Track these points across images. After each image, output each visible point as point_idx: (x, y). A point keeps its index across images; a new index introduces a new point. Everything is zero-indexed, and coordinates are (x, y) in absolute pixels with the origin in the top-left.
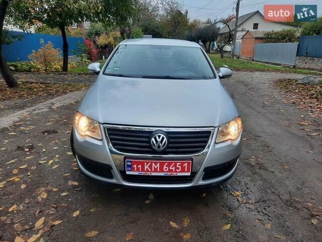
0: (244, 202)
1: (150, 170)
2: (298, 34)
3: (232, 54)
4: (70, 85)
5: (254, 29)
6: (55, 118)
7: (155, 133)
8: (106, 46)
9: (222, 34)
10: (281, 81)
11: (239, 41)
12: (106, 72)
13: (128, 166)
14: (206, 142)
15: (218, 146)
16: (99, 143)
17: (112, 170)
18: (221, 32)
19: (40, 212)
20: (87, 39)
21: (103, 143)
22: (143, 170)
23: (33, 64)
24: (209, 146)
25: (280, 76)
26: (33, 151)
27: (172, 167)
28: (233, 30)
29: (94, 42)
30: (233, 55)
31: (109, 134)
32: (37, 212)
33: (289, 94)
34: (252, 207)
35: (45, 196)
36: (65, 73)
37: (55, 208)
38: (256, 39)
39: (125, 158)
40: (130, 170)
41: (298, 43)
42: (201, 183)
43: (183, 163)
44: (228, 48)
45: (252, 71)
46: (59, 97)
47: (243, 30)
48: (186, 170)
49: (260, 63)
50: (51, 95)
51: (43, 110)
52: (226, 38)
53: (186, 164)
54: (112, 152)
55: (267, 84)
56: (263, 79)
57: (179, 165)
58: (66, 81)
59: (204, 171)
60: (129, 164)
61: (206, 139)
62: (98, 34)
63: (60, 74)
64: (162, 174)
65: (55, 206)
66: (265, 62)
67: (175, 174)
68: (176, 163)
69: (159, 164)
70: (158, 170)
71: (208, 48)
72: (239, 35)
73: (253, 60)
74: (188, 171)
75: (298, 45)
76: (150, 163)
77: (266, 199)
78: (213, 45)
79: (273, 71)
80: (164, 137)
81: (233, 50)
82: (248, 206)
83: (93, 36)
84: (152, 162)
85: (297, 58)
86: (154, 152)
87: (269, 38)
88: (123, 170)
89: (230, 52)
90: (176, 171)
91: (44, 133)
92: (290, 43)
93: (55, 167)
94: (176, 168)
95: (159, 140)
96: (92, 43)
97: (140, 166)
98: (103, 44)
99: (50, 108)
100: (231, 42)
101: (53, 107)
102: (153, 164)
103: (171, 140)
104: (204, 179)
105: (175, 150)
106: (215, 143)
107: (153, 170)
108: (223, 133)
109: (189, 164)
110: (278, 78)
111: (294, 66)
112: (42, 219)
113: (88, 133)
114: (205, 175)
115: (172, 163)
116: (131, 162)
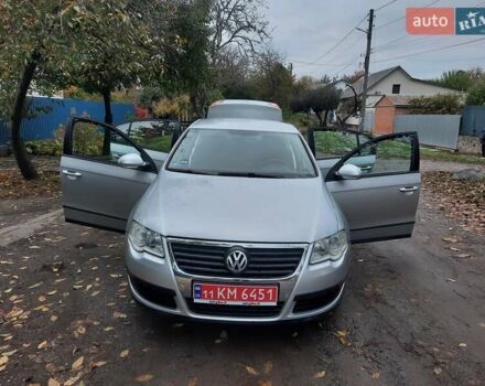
1: (224, 298)
2: (461, 102)
5: (393, 92)
9: (345, 99)
11: (369, 111)
12: (170, 167)
13: (197, 292)
14: (298, 262)
15: (313, 268)
17: (175, 297)
18: (343, 97)
19: (77, 351)
20: (139, 106)
21: (166, 262)
22: (215, 297)
24: (302, 268)
26: (64, 271)
27: (253, 294)
28: (361, 95)
29: (151, 110)
32: (74, 351)
34: (359, 352)
35: (83, 331)
37: (97, 346)
38: (396, 108)
39: (193, 282)
40: (199, 298)
42: (291, 316)
43: (267, 290)
44: (354, 121)
47: (376, 94)
48: (271, 299)
52: (350, 106)
53: (271, 291)
54: (176, 273)
57: (261, 292)
59: (294, 301)
60: (198, 289)
62: (156, 98)
64: (240, 303)
65: (96, 343)
67: (256, 304)
68: (258, 290)
69: (236, 289)
70: (235, 298)
72: (371, 101)
75: (461, 118)
76: (224, 289)
77: (378, 342)
78: (332, 116)
80: (244, 255)
83: (149, 101)
85: (461, 137)
86: (230, 274)
87: (416, 107)
88: (190, 296)
90: (257, 300)
93: (95, 293)
94: (258, 296)
95: (237, 259)
96: (146, 111)
97: (212, 292)
98: (162, 112)
100: (358, 113)
102: (229, 289)
103: (252, 259)
104: (295, 311)
105: (258, 273)
106: (309, 264)
107: (228, 298)
109: (274, 290)
112: (81, 359)
113: (146, 248)
114: (296, 306)
115: (253, 289)
116: (200, 286)
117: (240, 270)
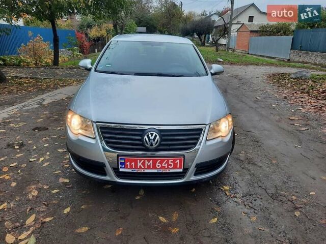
0: (232, 196)
1: (143, 167)
2: (293, 28)
3: (227, 47)
4: (62, 80)
5: (249, 22)
6: (45, 114)
7: (147, 131)
8: (98, 39)
9: (218, 27)
10: (274, 75)
11: (234, 34)
12: (98, 69)
14: (198, 139)
15: (209, 143)
16: (93, 141)
17: (105, 168)
18: (216, 25)
19: (31, 209)
20: (78, 31)
21: (97, 141)
22: (136, 167)
23: (23, 58)
24: (201, 143)
25: (274, 70)
26: (23, 148)
27: (165, 164)
28: (228, 23)
29: (86, 34)
30: (228, 49)
31: (102, 133)
32: (28, 210)
33: (281, 89)
34: (240, 201)
35: (35, 193)
36: (56, 67)
37: (46, 205)
38: (251, 32)
39: (118, 156)
40: (123, 168)
41: (293, 36)
42: (193, 178)
43: (175, 160)
44: (223, 41)
45: (246, 65)
46: (50, 93)
47: (238, 23)
48: (178, 167)
49: (254, 56)
50: (42, 91)
51: (33, 107)
52: (221, 31)
53: (178, 161)
54: (105, 150)
55: (261, 79)
56: (257, 73)
57: (171, 162)
58: (57, 75)
59: (195, 167)
60: (123, 161)
61: (198, 136)
62: (90, 26)
63: (51, 68)
64: (155, 171)
65: (46, 203)
66: (261, 56)
67: (167, 171)
69: (151, 161)
70: (151, 167)
71: (203, 40)
72: (234, 28)
73: (248, 54)
74: (180, 168)
75: (293, 38)
76: (143, 161)
77: (253, 193)
78: (209, 38)
79: (267, 65)
80: (157, 134)
81: (228, 43)
83: (85, 29)
84: (145, 160)
85: (292, 51)
86: (147, 150)
87: (264, 31)
88: (116, 167)
89: (225, 45)
90: (168, 168)
91: (34, 130)
92: (285, 37)
93: (46, 164)
94: (169, 165)
95: (152, 138)
96: (84, 36)
97: (133, 163)
98: (95, 36)
99: (40, 104)
100: (226, 35)
101: (43, 103)
103: (163, 138)
104: (196, 174)
105: (168, 147)
106: (206, 140)
107: (146, 167)
108: (214, 130)
109: (181, 161)
110: (272, 72)
111: (289, 60)
113: (80, 131)
114: (196, 171)
115: (164, 160)
116: (124, 159)
117: (154, 146)
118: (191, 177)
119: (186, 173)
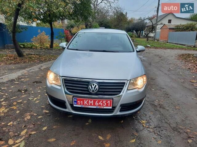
0: (147, 127)
1: (87, 104)
13: (75, 102)
14: (122, 89)
15: (129, 92)
16: (59, 88)
17: (66, 104)
19: (25, 126)
21: (61, 88)
22: (83, 104)
23: (34, 44)
24: (124, 91)
27: (101, 103)
31: (65, 83)
32: (23, 127)
39: (73, 97)
40: (76, 104)
42: (119, 113)
43: (107, 101)
48: (109, 105)
51: (35, 70)
53: (109, 102)
54: (66, 93)
56: (172, 54)
57: (105, 102)
59: (120, 106)
60: (76, 100)
61: (122, 87)
64: (95, 107)
65: (34, 123)
67: (102, 107)
68: (103, 101)
69: (93, 101)
70: (92, 105)
76: (87, 101)
80: (97, 85)
82: (149, 129)
84: (89, 100)
86: (90, 94)
88: (72, 104)
91: (34, 83)
93: (37, 102)
95: (93, 87)
97: (82, 102)
102: (89, 101)
103: (101, 87)
104: (121, 111)
106: (128, 90)
107: (89, 104)
108: (134, 84)
109: (111, 102)
112: (25, 131)
113: (54, 82)
114: (121, 109)
115: (100, 101)
116: (76, 99)
117: (95, 92)
118: (117, 112)
119: (114, 109)
